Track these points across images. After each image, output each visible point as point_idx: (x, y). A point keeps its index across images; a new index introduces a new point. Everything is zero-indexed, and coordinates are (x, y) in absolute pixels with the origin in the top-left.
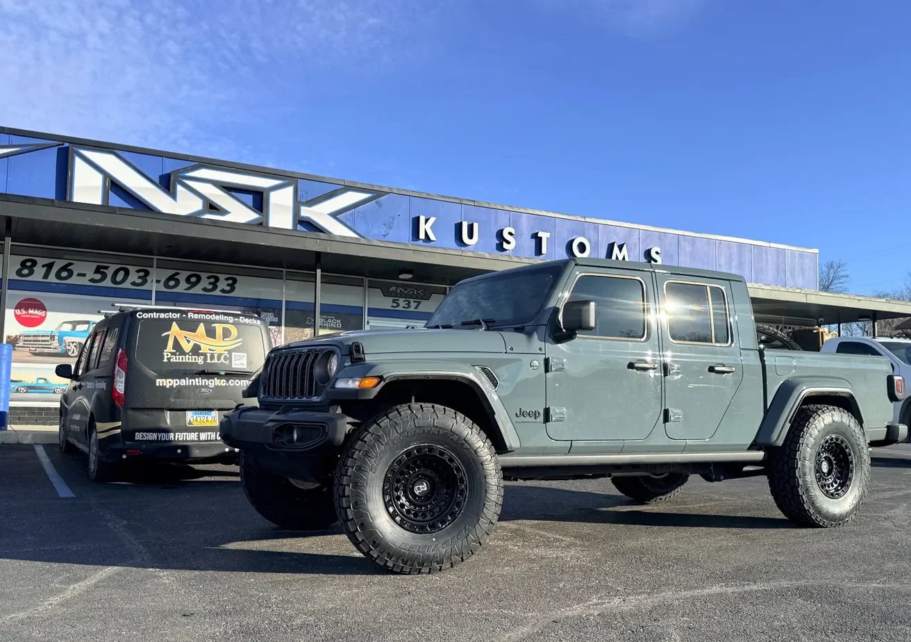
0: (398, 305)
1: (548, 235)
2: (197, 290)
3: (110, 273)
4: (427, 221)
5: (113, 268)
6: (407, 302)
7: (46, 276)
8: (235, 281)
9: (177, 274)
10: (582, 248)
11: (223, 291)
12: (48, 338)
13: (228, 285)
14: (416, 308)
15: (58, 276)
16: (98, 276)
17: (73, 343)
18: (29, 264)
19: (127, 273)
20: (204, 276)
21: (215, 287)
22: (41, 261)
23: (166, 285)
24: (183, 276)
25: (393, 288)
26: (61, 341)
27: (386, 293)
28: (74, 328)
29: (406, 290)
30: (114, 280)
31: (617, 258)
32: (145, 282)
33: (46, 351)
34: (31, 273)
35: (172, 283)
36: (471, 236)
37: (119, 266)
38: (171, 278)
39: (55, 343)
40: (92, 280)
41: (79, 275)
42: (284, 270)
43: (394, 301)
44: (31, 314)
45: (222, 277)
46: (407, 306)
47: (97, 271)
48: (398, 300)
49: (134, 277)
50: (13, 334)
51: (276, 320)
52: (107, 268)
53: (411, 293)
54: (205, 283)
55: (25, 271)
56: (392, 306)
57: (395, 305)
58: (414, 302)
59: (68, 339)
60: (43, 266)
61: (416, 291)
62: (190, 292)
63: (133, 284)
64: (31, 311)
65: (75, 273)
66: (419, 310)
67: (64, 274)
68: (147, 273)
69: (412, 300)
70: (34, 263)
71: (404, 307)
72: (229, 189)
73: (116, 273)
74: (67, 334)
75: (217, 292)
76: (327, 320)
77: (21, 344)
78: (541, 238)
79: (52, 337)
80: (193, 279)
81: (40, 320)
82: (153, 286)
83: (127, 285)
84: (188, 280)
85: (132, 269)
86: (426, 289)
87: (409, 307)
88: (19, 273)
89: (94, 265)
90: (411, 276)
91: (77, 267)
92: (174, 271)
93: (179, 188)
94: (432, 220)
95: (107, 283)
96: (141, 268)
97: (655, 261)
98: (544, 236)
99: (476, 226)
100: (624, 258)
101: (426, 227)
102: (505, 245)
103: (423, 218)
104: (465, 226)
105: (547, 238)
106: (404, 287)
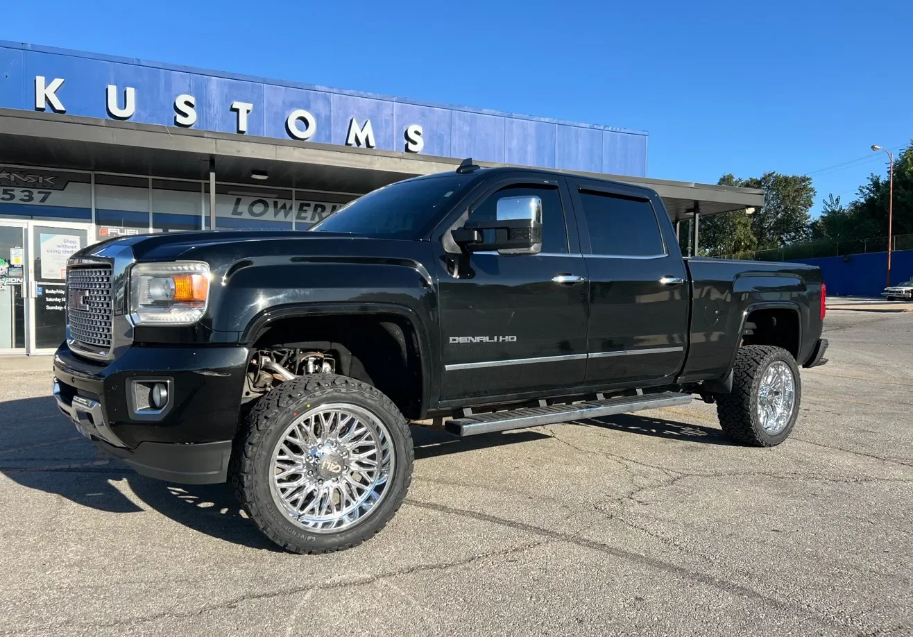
0: (13, 197)
1: (250, 106)
4: (48, 83)
6: (27, 194)
14: (43, 200)
29: (24, 177)
31: (357, 138)
36: (123, 104)
43: (5, 192)
46: (27, 198)
48: (13, 190)
53: (34, 181)
56: (3, 199)
57: (8, 196)
58: (39, 192)
61: (41, 178)
66: (47, 203)
69: (35, 191)
71: (22, 200)
78: (237, 110)
87: (31, 199)
94: (57, 82)
97: (414, 143)
98: (243, 107)
99: (131, 92)
100: (367, 140)
101: (47, 91)
102: (180, 119)
103: (40, 80)
104: (112, 90)
105: (248, 111)
106: (21, 172)
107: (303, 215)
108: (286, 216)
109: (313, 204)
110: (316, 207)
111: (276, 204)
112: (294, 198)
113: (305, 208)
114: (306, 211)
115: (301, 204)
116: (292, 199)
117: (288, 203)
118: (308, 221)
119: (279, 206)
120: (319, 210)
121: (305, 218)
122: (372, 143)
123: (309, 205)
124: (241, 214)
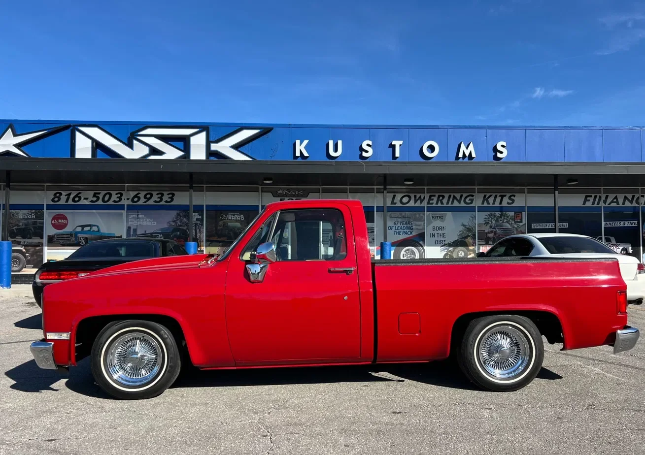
1: (401, 142)
2: (151, 202)
3: (101, 196)
4: (301, 144)
5: (103, 193)
7: (67, 201)
8: (173, 195)
9: (139, 193)
10: (431, 148)
11: (166, 202)
12: (69, 236)
13: (169, 198)
15: (73, 200)
16: (95, 199)
17: (82, 237)
18: (58, 195)
19: (110, 195)
20: (154, 193)
21: (161, 200)
22: (64, 193)
23: (133, 201)
24: (142, 195)
25: (281, 191)
26: (76, 237)
27: (275, 195)
28: (83, 229)
29: (289, 192)
30: (103, 201)
31: (464, 154)
32: (120, 199)
33: (68, 242)
34: (59, 200)
35: (136, 199)
36: (336, 150)
37: (106, 192)
38: (136, 196)
39: (73, 239)
40: (92, 201)
41: (85, 199)
42: (205, 185)
43: (280, 200)
44: (60, 223)
45: (165, 193)
47: (94, 196)
48: (284, 199)
49: (115, 197)
50: (51, 234)
51: (200, 217)
52: (99, 193)
53: (294, 193)
54: (155, 198)
55: (56, 199)
59: (80, 235)
60: (66, 195)
61: (297, 192)
62: (147, 203)
63: (115, 201)
64: (60, 221)
65: (82, 198)
67: (77, 199)
68: (122, 195)
69: (294, 198)
70: (61, 194)
72: (165, 139)
73: (104, 196)
74: (79, 233)
75: (163, 203)
76: (234, 215)
77: (55, 240)
78: (395, 145)
79: (71, 235)
80: (148, 196)
81: (65, 226)
82: (125, 202)
83: (111, 202)
84: (145, 197)
85: (114, 193)
86: (304, 190)
88: (53, 200)
89: (92, 193)
90: (271, 182)
91: (83, 195)
92: (137, 192)
93: (135, 142)
94: (306, 142)
95: (100, 202)
96: (118, 192)
97: (501, 153)
98: (397, 143)
99: (340, 143)
100: (470, 153)
101: (301, 147)
102: (364, 154)
103: (298, 142)
104: (331, 143)
105: (400, 145)
106: (289, 190)
107: (431, 202)
108: (421, 203)
109: (437, 195)
110: (439, 196)
111: (415, 196)
112: (426, 192)
113: (432, 198)
114: (433, 200)
115: (430, 195)
116: (424, 193)
117: (422, 195)
118: (434, 205)
119: (417, 198)
120: (441, 198)
121: (432, 204)
122: (474, 155)
123: (434, 196)
124: (395, 204)
